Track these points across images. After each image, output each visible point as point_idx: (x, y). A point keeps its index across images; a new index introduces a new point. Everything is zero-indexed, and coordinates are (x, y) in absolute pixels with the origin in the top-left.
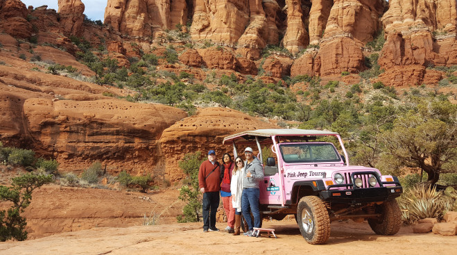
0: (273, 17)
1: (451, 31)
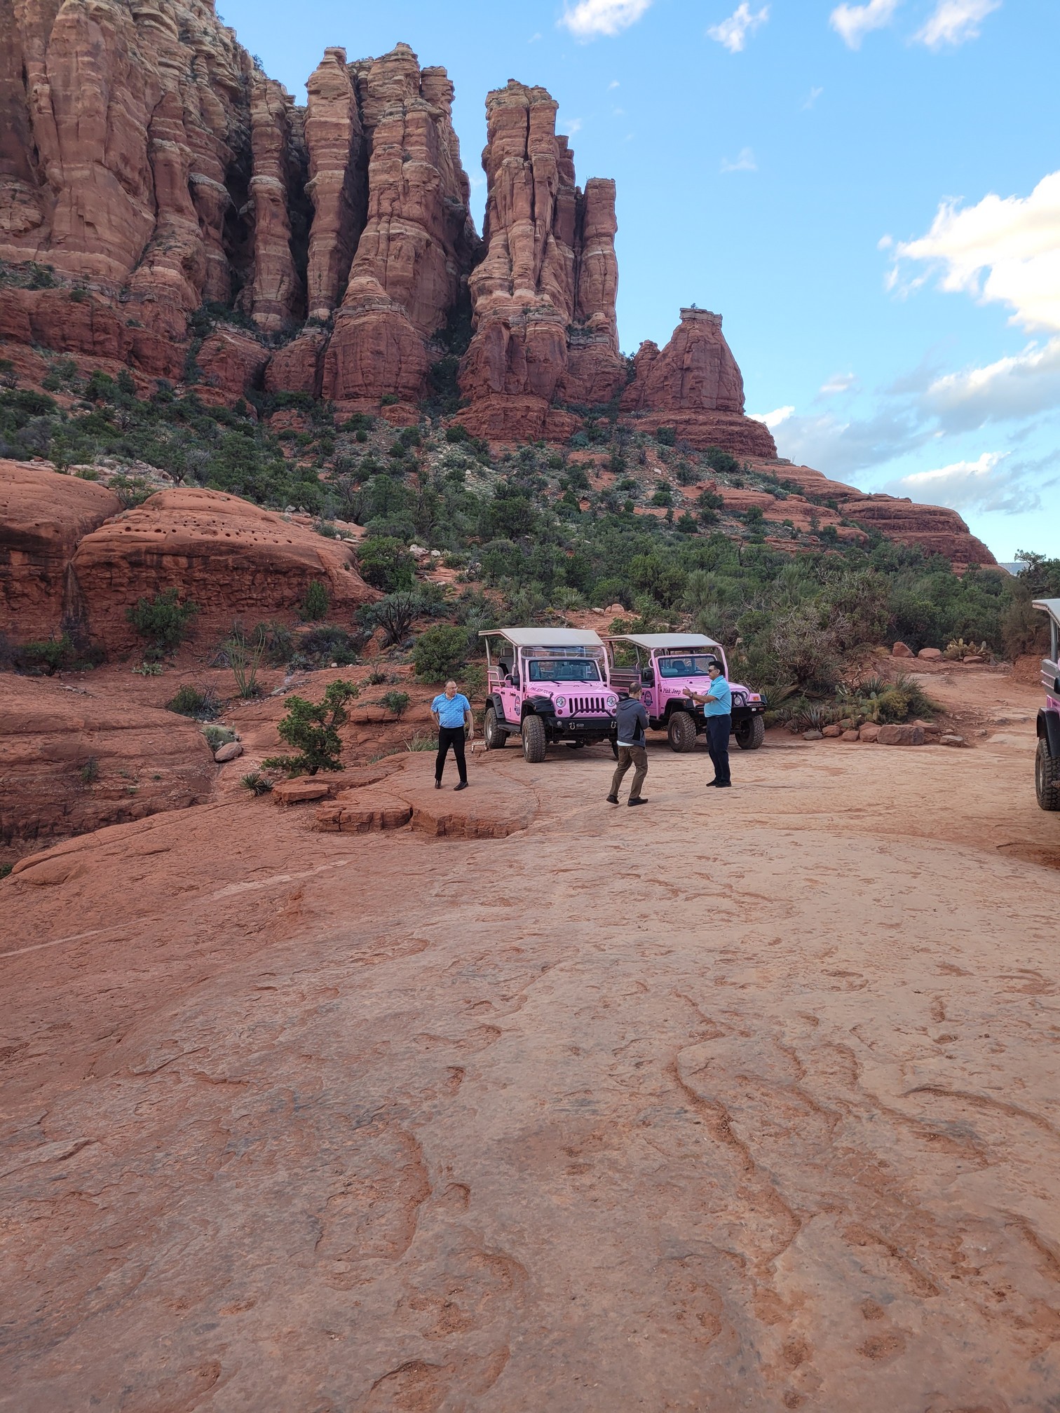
0: (217, 228)
1: (601, 329)
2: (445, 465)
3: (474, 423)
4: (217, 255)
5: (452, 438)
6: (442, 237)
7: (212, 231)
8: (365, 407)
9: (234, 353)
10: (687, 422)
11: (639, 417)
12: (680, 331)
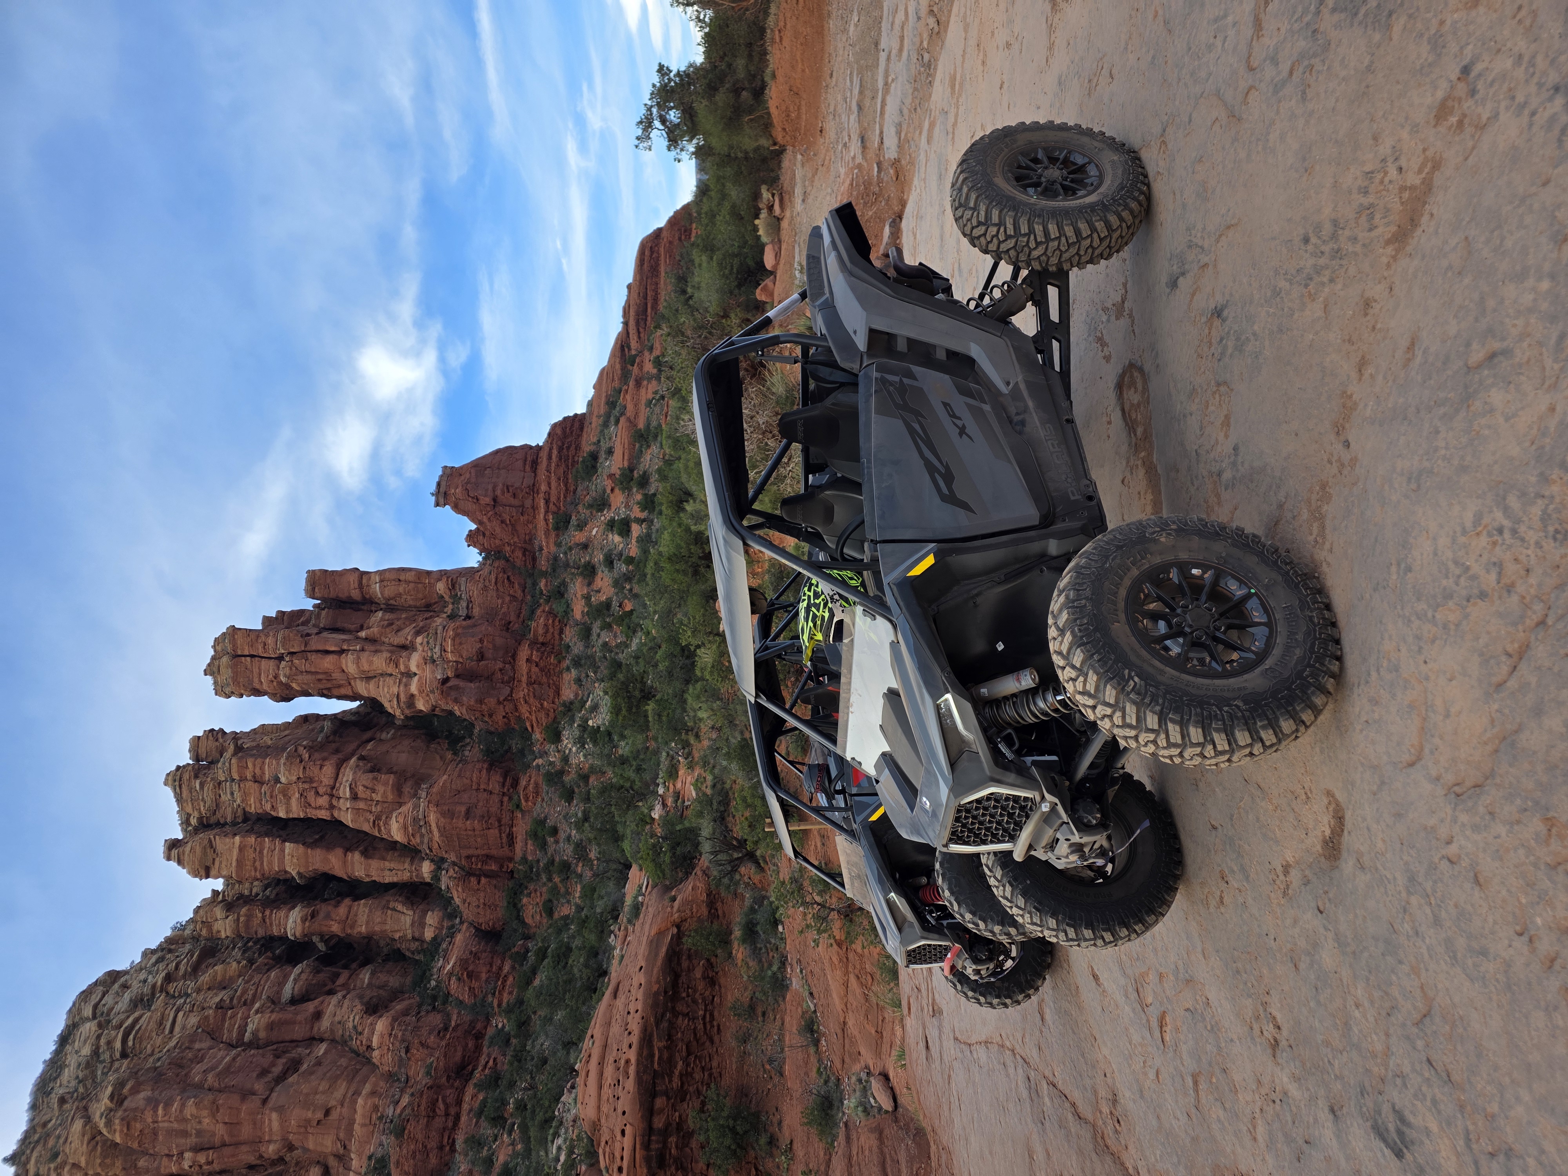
0: (337, 975)
1: (453, 586)
2: (583, 746)
3: (542, 715)
4: (365, 976)
5: (555, 736)
6: (355, 744)
7: (341, 981)
8: (522, 828)
9: (463, 963)
10: (547, 501)
11: (541, 549)
12: (457, 508)
